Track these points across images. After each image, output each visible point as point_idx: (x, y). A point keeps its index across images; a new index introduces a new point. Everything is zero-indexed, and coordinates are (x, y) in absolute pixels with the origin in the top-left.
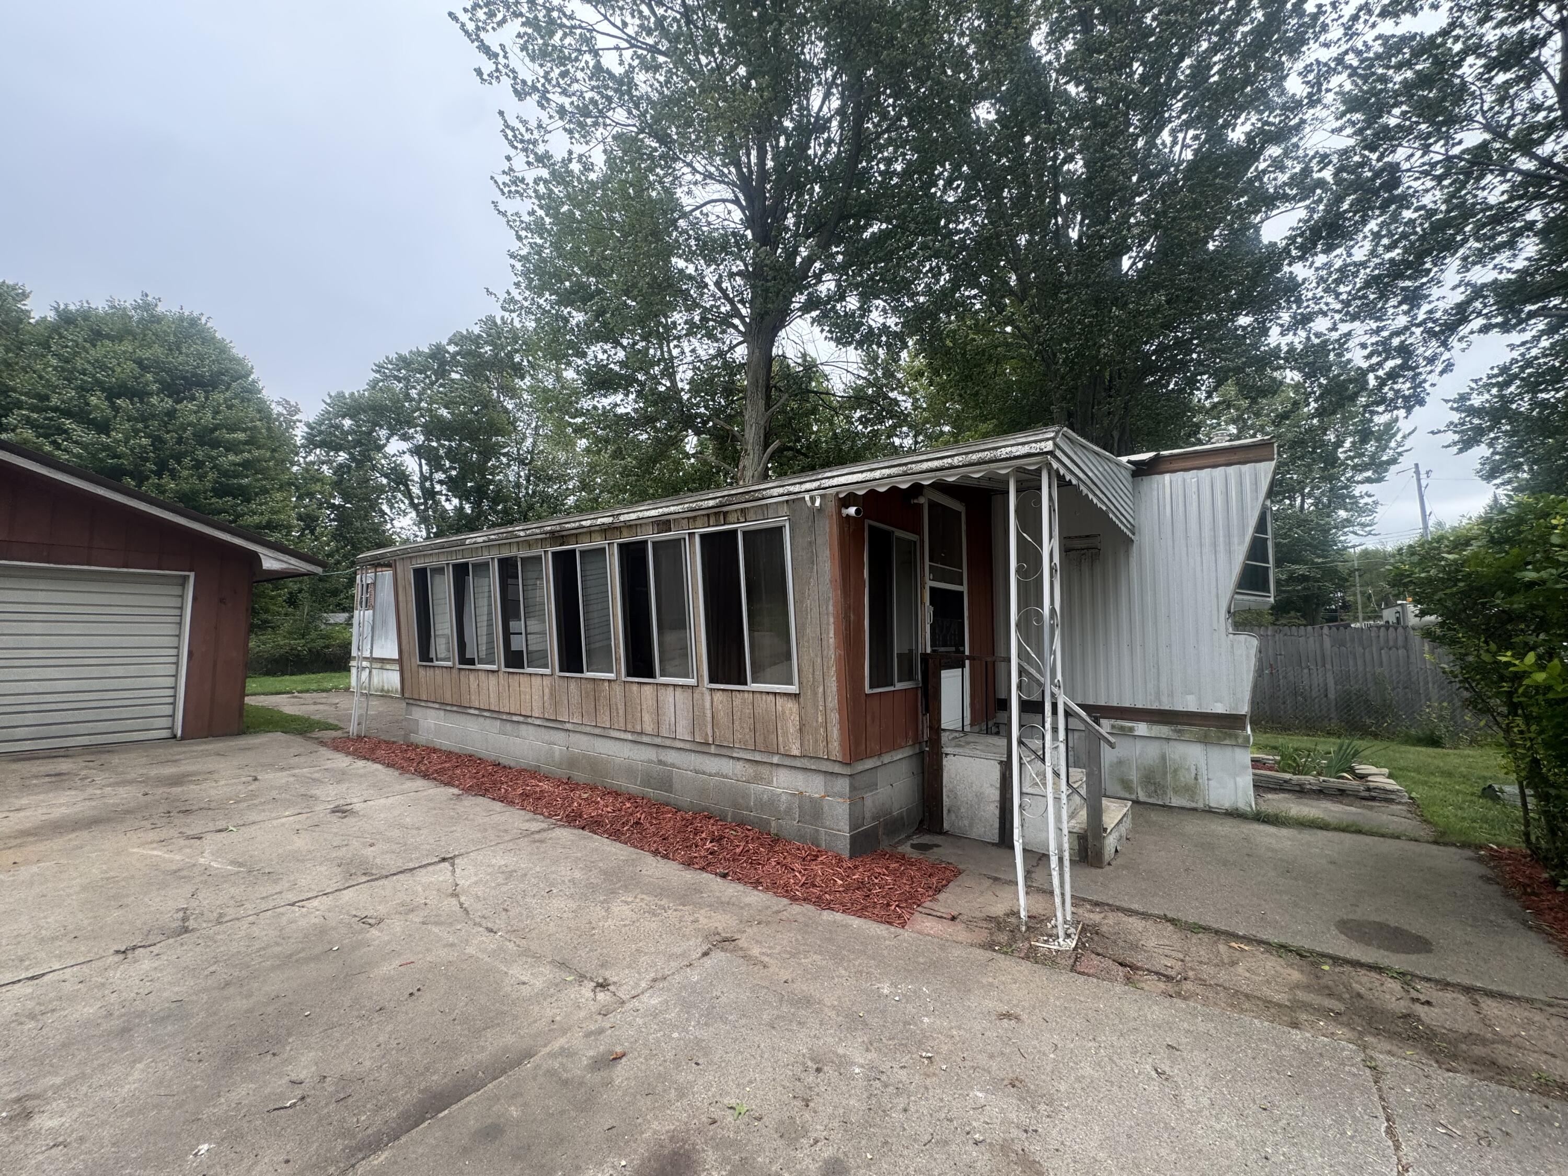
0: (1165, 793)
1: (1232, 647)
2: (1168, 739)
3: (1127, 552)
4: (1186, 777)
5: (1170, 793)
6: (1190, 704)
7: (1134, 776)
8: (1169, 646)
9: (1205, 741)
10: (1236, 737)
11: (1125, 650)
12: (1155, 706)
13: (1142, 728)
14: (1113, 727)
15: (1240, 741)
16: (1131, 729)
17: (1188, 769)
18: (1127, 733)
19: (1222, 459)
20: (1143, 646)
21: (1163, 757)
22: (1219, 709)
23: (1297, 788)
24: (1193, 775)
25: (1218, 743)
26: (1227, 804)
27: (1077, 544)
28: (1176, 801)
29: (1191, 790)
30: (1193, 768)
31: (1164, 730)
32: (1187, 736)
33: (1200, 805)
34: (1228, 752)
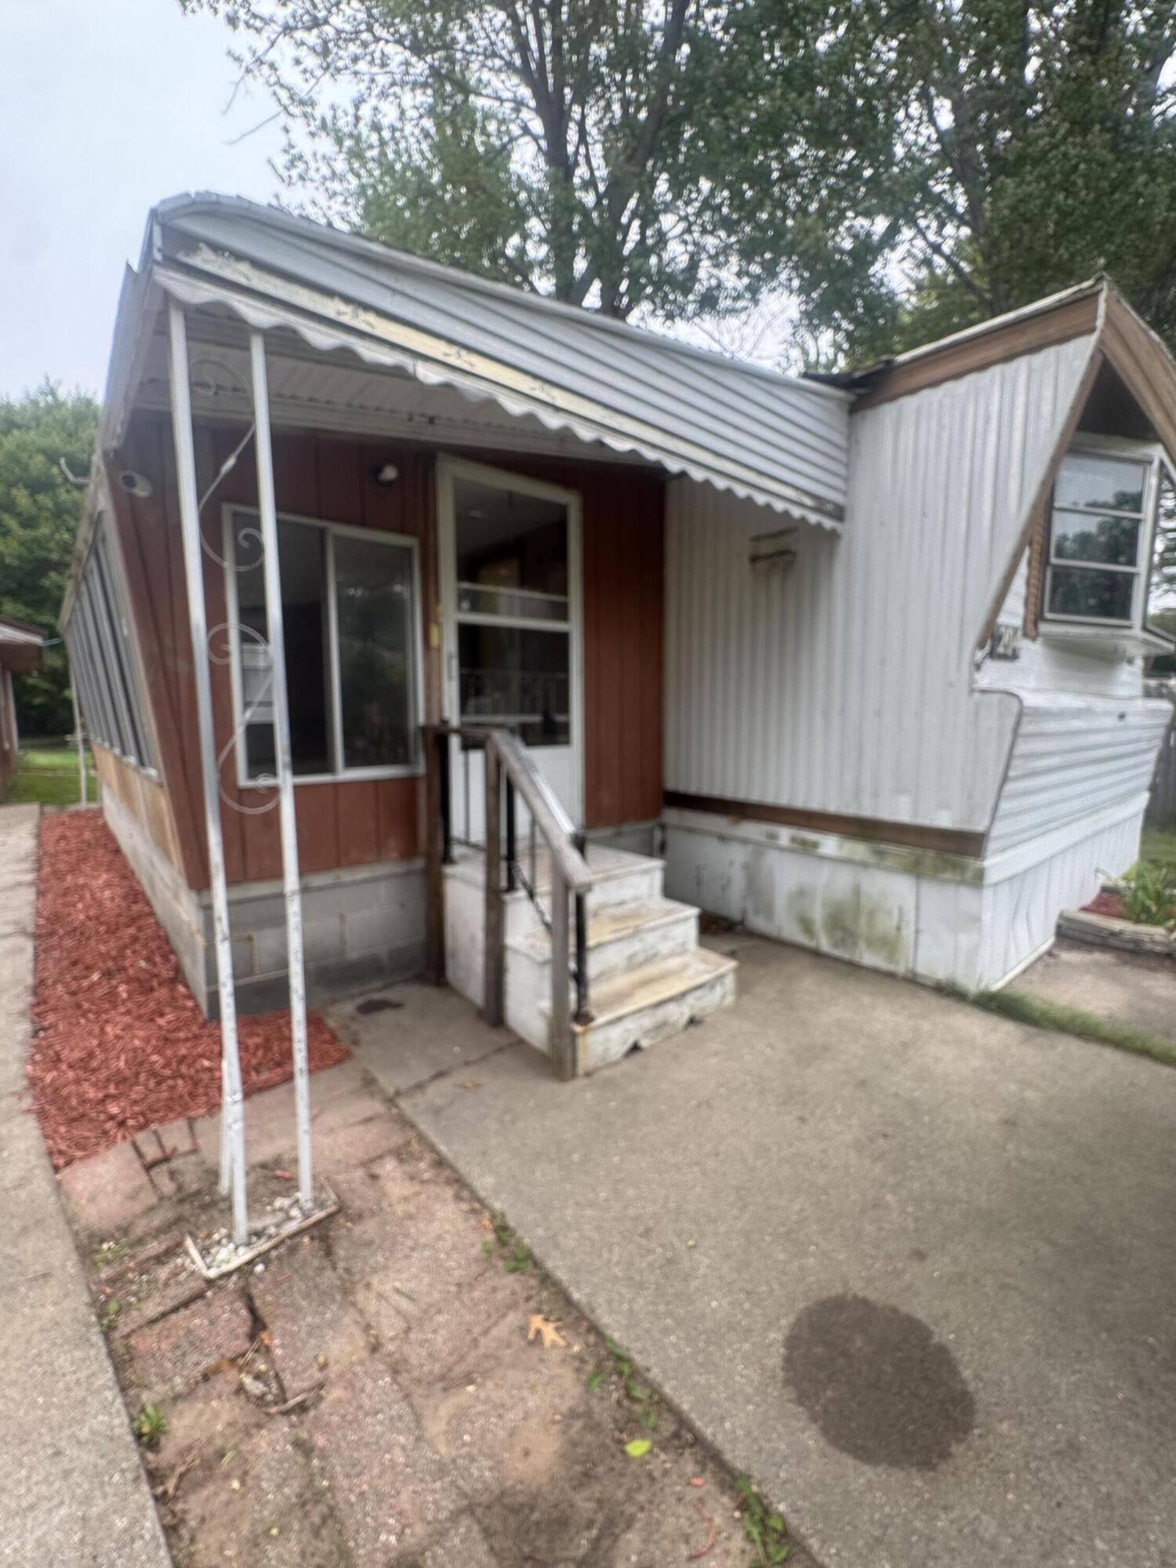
0: (855, 944)
1: (977, 714)
2: (865, 865)
3: (831, 554)
4: (885, 924)
5: (862, 945)
6: (900, 810)
7: (818, 915)
8: (879, 713)
9: (915, 870)
10: (963, 869)
11: (818, 718)
12: (850, 810)
13: (830, 844)
14: (793, 840)
15: (969, 875)
16: (815, 845)
17: (890, 912)
18: (807, 848)
19: (997, 350)
20: (843, 712)
21: (857, 892)
22: (944, 820)
23: (1131, 946)
24: (894, 923)
25: (934, 875)
26: (941, 974)
27: (766, 547)
28: (869, 958)
29: (889, 944)
30: (896, 913)
31: (859, 850)
32: (890, 862)
33: (901, 969)
34: (950, 891)
